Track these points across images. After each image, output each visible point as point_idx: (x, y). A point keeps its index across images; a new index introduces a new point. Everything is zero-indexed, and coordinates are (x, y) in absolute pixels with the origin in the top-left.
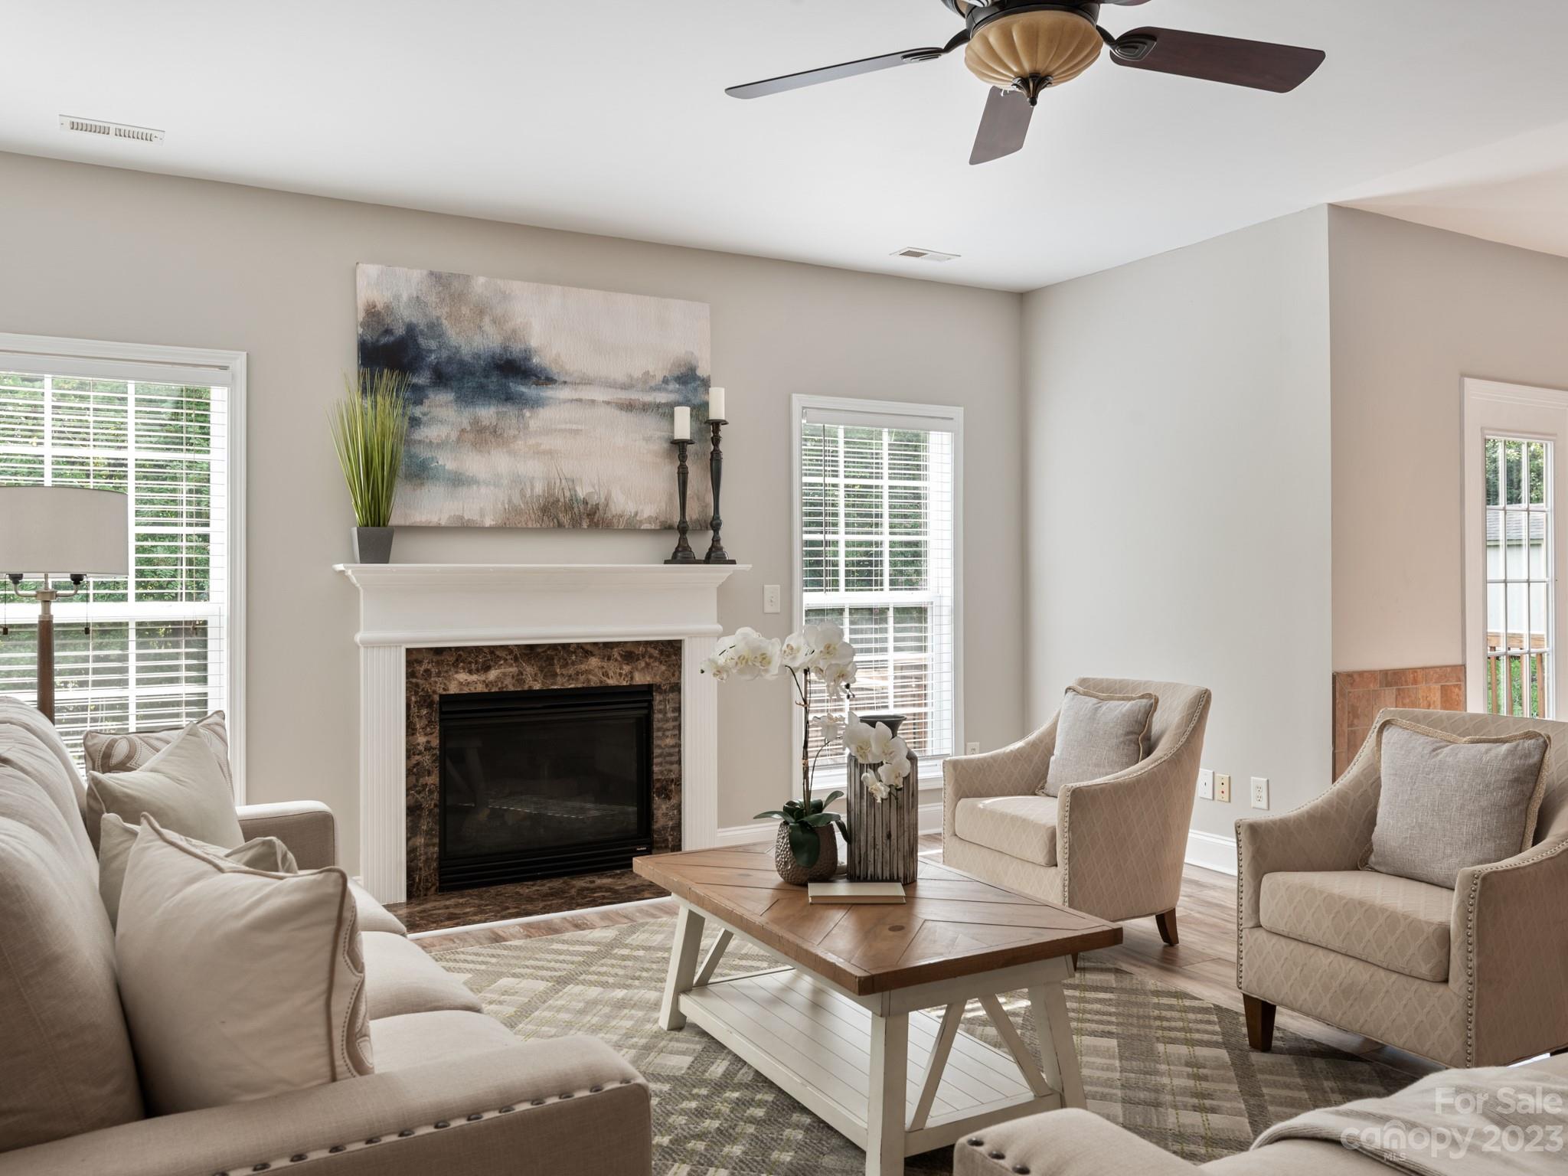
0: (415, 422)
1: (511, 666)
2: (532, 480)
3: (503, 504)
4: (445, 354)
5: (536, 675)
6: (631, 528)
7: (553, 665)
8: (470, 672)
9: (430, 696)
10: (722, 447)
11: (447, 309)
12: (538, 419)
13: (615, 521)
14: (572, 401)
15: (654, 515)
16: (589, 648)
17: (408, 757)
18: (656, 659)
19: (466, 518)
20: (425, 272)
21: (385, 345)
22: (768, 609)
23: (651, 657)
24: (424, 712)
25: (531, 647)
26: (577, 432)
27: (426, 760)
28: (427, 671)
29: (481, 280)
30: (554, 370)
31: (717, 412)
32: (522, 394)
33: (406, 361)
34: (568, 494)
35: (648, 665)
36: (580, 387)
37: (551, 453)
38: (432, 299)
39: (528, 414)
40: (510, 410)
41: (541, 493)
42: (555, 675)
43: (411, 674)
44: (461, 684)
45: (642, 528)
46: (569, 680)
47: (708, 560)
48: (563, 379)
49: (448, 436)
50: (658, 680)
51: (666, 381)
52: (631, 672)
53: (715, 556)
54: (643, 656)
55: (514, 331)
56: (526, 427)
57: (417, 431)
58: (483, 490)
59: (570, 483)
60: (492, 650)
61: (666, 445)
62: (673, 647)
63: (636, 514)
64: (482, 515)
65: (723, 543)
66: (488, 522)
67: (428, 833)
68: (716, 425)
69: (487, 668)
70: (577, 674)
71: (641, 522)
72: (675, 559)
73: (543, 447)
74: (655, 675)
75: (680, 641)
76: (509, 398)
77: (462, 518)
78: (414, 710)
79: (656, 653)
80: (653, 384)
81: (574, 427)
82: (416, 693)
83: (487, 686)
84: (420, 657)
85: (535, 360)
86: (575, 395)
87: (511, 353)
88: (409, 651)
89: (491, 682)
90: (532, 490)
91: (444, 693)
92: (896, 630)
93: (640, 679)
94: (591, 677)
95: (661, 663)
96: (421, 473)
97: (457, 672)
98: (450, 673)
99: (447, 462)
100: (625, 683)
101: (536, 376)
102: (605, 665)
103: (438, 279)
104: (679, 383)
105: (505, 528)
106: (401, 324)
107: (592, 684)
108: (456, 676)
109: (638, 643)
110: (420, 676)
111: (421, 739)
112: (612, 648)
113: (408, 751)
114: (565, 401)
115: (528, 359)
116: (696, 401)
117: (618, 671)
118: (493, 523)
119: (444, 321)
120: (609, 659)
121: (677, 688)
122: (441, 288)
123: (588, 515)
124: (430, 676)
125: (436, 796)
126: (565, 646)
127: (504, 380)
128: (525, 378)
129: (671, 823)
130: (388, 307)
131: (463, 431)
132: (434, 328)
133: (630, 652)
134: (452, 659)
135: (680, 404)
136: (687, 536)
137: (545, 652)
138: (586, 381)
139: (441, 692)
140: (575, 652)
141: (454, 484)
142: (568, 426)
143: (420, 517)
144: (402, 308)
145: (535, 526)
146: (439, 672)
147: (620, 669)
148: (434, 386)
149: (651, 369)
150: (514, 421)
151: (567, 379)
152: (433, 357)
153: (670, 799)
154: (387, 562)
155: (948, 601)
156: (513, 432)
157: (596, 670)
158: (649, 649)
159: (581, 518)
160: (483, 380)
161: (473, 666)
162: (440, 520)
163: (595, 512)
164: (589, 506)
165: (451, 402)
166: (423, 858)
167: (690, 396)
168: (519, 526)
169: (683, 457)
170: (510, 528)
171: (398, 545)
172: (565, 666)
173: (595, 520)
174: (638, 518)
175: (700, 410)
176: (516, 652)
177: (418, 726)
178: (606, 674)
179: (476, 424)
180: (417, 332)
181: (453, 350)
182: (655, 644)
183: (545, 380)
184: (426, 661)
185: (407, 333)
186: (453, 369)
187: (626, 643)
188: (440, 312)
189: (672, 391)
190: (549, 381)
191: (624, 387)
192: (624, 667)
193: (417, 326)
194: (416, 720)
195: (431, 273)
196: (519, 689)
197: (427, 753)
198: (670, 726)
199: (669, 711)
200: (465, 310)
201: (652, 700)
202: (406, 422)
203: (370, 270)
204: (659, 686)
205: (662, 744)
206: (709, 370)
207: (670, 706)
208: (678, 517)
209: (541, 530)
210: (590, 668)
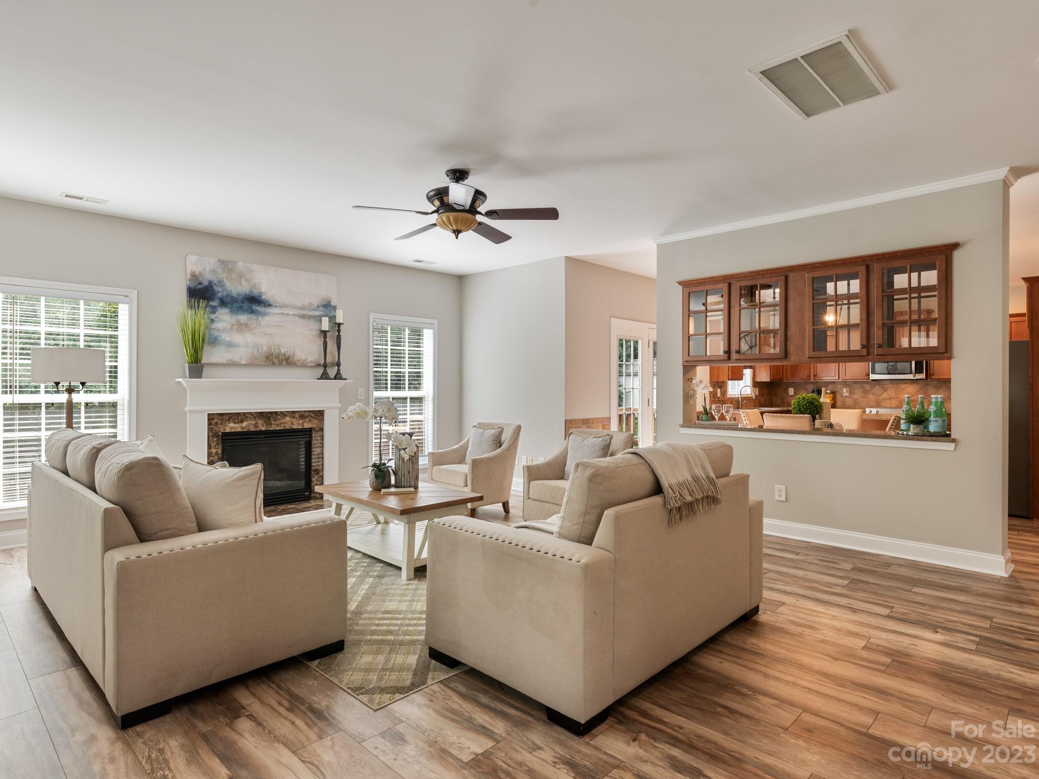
0: (212, 321)
1: (253, 420)
2: (262, 346)
3: (250, 355)
4: (225, 293)
5: (263, 424)
6: (304, 365)
7: (270, 420)
8: (235, 423)
9: (218, 433)
10: (341, 333)
11: (226, 275)
12: (264, 321)
13: (297, 362)
14: (279, 314)
15: (313, 360)
16: (286, 413)
17: (208, 458)
18: (313, 418)
20: (217, 260)
21: (199, 289)
22: (360, 398)
23: (311, 417)
24: (215, 439)
25: (262, 413)
28: (216, 423)
29: (241, 264)
30: (272, 301)
31: (339, 320)
32: (258, 311)
33: (209, 296)
34: (277, 351)
35: (310, 420)
36: (282, 308)
38: (220, 270)
39: (260, 319)
40: (252, 316)
41: (266, 351)
42: (271, 424)
43: (209, 424)
44: (231, 428)
46: (277, 426)
47: (335, 378)
48: (275, 305)
49: (226, 327)
50: (314, 426)
51: (318, 307)
52: (303, 423)
53: (338, 376)
54: (308, 417)
55: (255, 285)
56: (260, 324)
58: (241, 349)
60: (244, 414)
61: (318, 332)
62: (320, 413)
63: (306, 360)
64: (241, 359)
65: (341, 372)
66: (243, 362)
68: (339, 325)
69: (242, 422)
70: (281, 423)
71: (308, 363)
72: (321, 378)
73: (267, 332)
74: (313, 424)
75: (323, 411)
76: (252, 312)
77: (232, 360)
78: (211, 438)
79: (313, 415)
80: (313, 308)
81: (280, 324)
82: (212, 432)
83: (242, 429)
84: (213, 417)
85: (264, 297)
86: (281, 312)
87: (253, 293)
88: (209, 415)
89: (244, 427)
90: (262, 349)
91: (224, 432)
92: (411, 406)
93: (307, 426)
94: (286, 425)
95: (315, 419)
96: (214, 341)
97: (229, 423)
98: (227, 423)
99: (226, 337)
100: (300, 427)
101: (264, 303)
102: (292, 420)
103: (222, 262)
104: (324, 308)
105: (251, 364)
106: (206, 280)
107: (287, 428)
108: (229, 425)
109: (306, 411)
110: (214, 425)
111: (214, 451)
112: (295, 413)
113: (208, 455)
114: (276, 314)
115: (260, 296)
116: (331, 315)
117: (298, 422)
118: (246, 363)
119: (225, 280)
120: (294, 418)
121: (322, 430)
122: (223, 266)
123: (286, 360)
124: (218, 425)
126: (276, 413)
127: (250, 305)
128: (259, 304)
130: (200, 273)
131: (233, 325)
132: (220, 282)
133: (303, 415)
134: (227, 418)
135: (324, 316)
136: (327, 369)
137: (267, 415)
138: (285, 306)
139: (222, 431)
140: (279, 415)
142: (278, 324)
143: (215, 359)
144: (206, 274)
146: (222, 423)
148: (220, 306)
149: (312, 302)
150: (255, 321)
151: (277, 305)
152: (220, 294)
153: (319, 474)
154: (201, 378)
155: (431, 395)
156: (254, 326)
157: (288, 422)
158: (310, 414)
159: (283, 361)
160: (242, 305)
161: (236, 421)
163: (288, 359)
165: (227, 313)
167: (328, 313)
168: (256, 364)
169: (325, 337)
171: (206, 371)
172: (275, 420)
173: (289, 361)
174: (306, 361)
175: (332, 318)
176: (255, 415)
177: (212, 445)
178: (292, 424)
179: (238, 322)
180: (213, 284)
181: (229, 292)
182: (313, 412)
183: (268, 305)
184: (216, 419)
185: (209, 284)
186: (228, 299)
187: (301, 411)
188: (223, 276)
189: (320, 311)
190: (270, 305)
191: (301, 309)
192: (300, 421)
193: (212, 281)
194: (212, 443)
195: (219, 260)
196: (256, 430)
197: (216, 456)
198: (319, 444)
199: (319, 438)
200: (234, 276)
201: (311, 434)
202: (209, 321)
203: (192, 258)
204: (315, 428)
205: (316, 452)
206: (338, 303)
207: (319, 436)
208: (323, 361)
209: (266, 366)
210: (286, 421)
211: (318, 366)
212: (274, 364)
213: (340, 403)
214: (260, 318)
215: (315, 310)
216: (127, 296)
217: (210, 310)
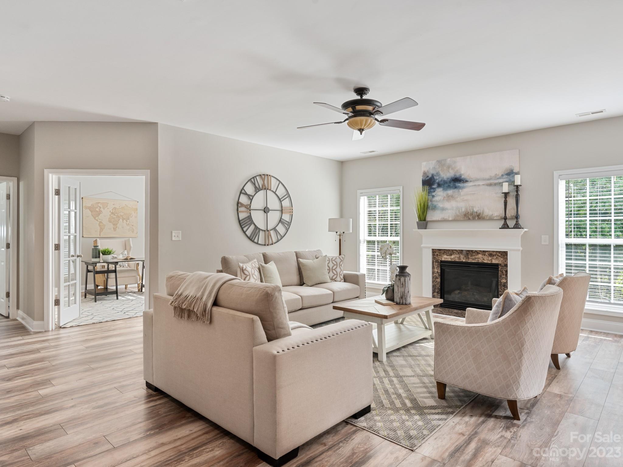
0: (433, 196)
1: (457, 255)
2: (462, 208)
3: (454, 214)
4: (440, 179)
5: (464, 258)
6: (491, 219)
7: (468, 255)
8: (447, 255)
9: (438, 260)
10: (519, 193)
11: (441, 169)
12: (463, 192)
13: (486, 217)
14: (473, 186)
15: (498, 215)
16: (479, 252)
17: (433, 274)
18: (500, 256)
20: (436, 161)
21: (427, 180)
22: (543, 243)
23: (498, 255)
24: (437, 264)
25: (463, 251)
27: (437, 275)
28: (437, 254)
29: (449, 159)
30: (468, 179)
31: (518, 182)
32: (459, 186)
33: (431, 183)
34: (471, 210)
35: (497, 258)
36: (475, 182)
37: (467, 200)
38: (438, 167)
40: (456, 190)
41: (464, 211)
42: (469, 258)
43: (433, 255)
44: (445, 258)
45: (494, 219)
46: (473, 260)
47: (514, 228)
48: (470, 180)
49: (441, 198)
50: (500, 262)
51: (502, 175)
52: (491, 260)
53: (517, 226)
54: (495, 255)
55: (457, 170)
56: (460, 194)
57: (434, 199)
58: (449, 211)
59: (472, 208)
60: (452, 250)
61: (500, 195)
62: (505, 253)
63: (492, 215)
64: (449, 217)
65: (520, 223)
66: (450, 219)
67: (438, 292)
68: (517, 186)
69: (451, 255)
70: (475, 258)
71: (494, 217)
72: (503, 228)
73: (464, 199)
74: (499, 261)
75: (507, 252)
76: (456, 187)
77: (444, 218)
78: (434, 263)
79: (500, 255)
81: (473, 193)
82: (435, 259)
83: (451, 259)
84: (436, 251)
85: (463, 177)
86: (474, 184)
87: (456, 176)
88: (433, 249)
90: (462, 210)
91: (441, 260)
93: (494, 262)
94: (479, 260)
95: (501, 257)
96: (434, 208)
98: (443, 255)
99: (440, 205)
100: (489, 262)
101: (463, 181)
102: (483, 257)
103: (439, 162)
104: (507, 176)
105: (455, 220)
106: (431, 174)
107: (480, 262)
108: (444, 256)
109: (494, 251)
111: (436, 270)
112: (486, 252)
113: (433, 272)
114: (471, 186)
115: (461, 177)
116: (513, 180)
117: (487, 259)
118: (452, 219)
119: (440, 172)
120: (485, 255)
121: (506, 265)
122: (439, 164)
123: (477, 216)
124: (438, 256)
125: (439, 284)
126: (472, 251)
127: (454, 183)
128: (460, 182)
130: (428, 171)
132: (438, 174)
133: (491, 254)
134: (443, 252)
135: (506, 182)
136: (507, 221)
137: (466, 252)
138: (477, 180)
140: (474, 253)
141: (442, 210)
143: (434, 218)
144: (431, 171)
145: (462, 219)
148: (438, 187)
149: (497, 173)
150: (457, 193)
151: (472, 180)
152: (437, 180)
154: (427, 229)
156: (457, 196)
157: (481, 258)
158: (497, 253)
159: (475, 217)
160: (449, 184)
161: (448, 254)
162: (439, 219)
163: (480, 215)
164: (478, 213)
165: (441, 191)
167: (510, 179)
168: (458, 219)
169: (506, 198)
170: (456, 220)
171: (429, 225)
172: (472, 256)
173: (480, 217)
174: (493, 216)
175: (512, 183)
176: (459, 251)
178: (484, 259)
179: (447, 195)
180: (434, 175)
181: (442, 178)
182: (500, 252)
183: (465, 181)
184: (437, 252)
185: (432, 176)
186: (442, 182)
187: (490, 251)
188: (439, 170)
189: (504, 178)
190: (467, 181)
192: (489, 258)
193: (434, 174)
194: (435, 266)
195: (437, 161)
196: (459, 261)
198: (504, 276)
199: (504, 272)
200: (445, 168)
201: (498, 268)
202: (431, 197)
203: (424, 164)
204: (501, 264)
205: (502, 281)
206: (518, 169)
207: (504, 271)
208: (504, 215)
209: (464, 220)
210: (479, 257)
211: (502, 219)
212: (469, 219)
213: (522, 246)
214: (461, 191)
215: (498, 179)
216: (399, 190)
217: (432, 190)
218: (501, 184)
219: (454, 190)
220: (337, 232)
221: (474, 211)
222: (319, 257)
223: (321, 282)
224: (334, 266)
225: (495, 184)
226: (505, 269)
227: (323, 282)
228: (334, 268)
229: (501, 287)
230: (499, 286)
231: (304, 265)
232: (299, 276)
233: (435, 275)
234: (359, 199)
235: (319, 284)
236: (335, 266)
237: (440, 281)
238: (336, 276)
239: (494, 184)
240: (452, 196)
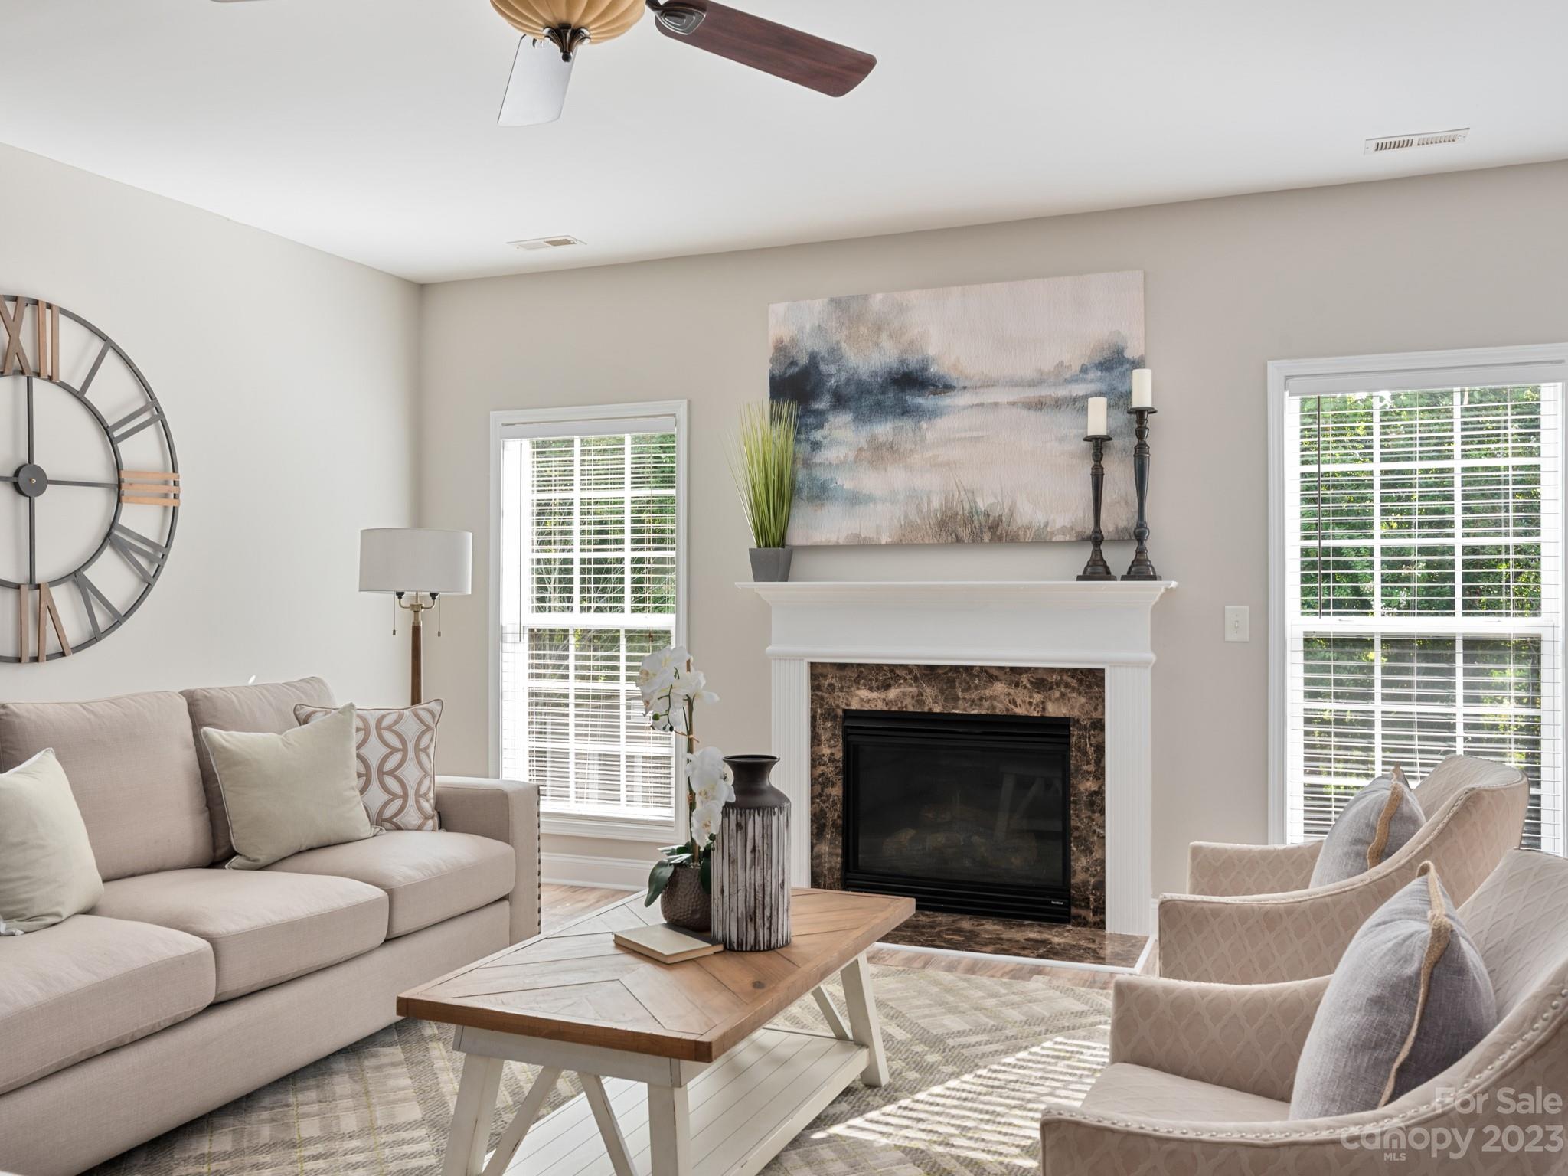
0: (816, 446)
1: (911, 685)
2: (929, 495)
3: (899, 520)
4: (843, 377)
5: (936, 697)
6: (1041, 540)
7: (954, 688)
8: (871, 689)
9: (834, 710)
10: (1148, 441)
11: (846, 333)
12: (934, 430)
13: (1021, 533)
14: (972, 406)
16: (995, 673)
17: (813, 766)
18: (1073, 689)
19: (863, 536)
20: (826, 300)
21: (791, 376)
22: (1231, 636)
23: (1067, 686)
24: (829, 724)
25: (932, 668)
26: (978, 439)
27: (830, 770)
28: (831, 685)
29: (879, 296)
30: (953, 377)
31: (1142, 398)
32: (918, 407)
33: (808, 388)
34: (967, 506)
35: (1063, 695)
36: (982, 390)
37: (948, 464)
38: (833, 324)
40: (906, 423)
41: (938, 507)
42: (956, 699)
43: (815, 687)
44: (862, 700)
45: (1054, 540)
46: (971, 705)
47: (1129, 576)
48: (962, 384)
49: (846, 456)
50: (1076, 713)
51: (1084, 370)
52: (1043, 702)
53: (1140, 570)
54: (1058, 685)
55: (911, 342)
56: (923, 439)
57: (818, 455)
58: (880, 507)
59: (970, 495)
60: (892, 668)
61: (1080, 444)
62: (1095, 676)
63: (1046, 525)
64: (878, 533)
65: (1148, 556)
66: (885, 539)
67: (832, 842)
68: (1141, 414)
69: (887, 687)
70: (981, 699)
71: (1052, 533)
72: (1089, 575)
73: (940, 459)
74: (1073, 708)
75: (1103, 671)
76: (905, 411)
77: (859, 536)
78: (820, 721)
79: (1073, 682)
80: (1067, 376)
81: (975, 434)
82: (821, 706)
83: (887, 704)
84: (824, 671)
85: (933, 369)
86: (977, 401)
87: (908, 365)
88: (813, 665)
89: (891, 701)
90: (929, 503)
91: (847, 708)
93: (1053, 710)
94: (996, 703)
95: (1080, 693)
96: (821, 494)
97: (858, 689)
98: (853, 689)
99: (845, 482)
100: (1035, 714)
101: (933, 385)
102: (1012, 691)
103: (839, 304)
104: (1102, 371)
105: (901, 545)
106: (805, 354)
107: (998, 712)
108: (858, 692)
109: (1052, 670)
110: (825, 690)
111: (825, 751)
112: (1020, 674)
113: (813, 760)
114: (965, 408)
115: (925, 369)
116: (1123, 389)
117: (1028, 699)
118: (889, 540)
119: (844, 345)
120: (1017, 685)
121: (1099, 725)
122: (840, 313)
123: (990, 528)
124: (833, 690)
125: (839, 807)
126: (968, 669)
127: (900, 394)
128: (923, 389)
129: (1092, 880)
130: (793, 340)
131: (861, 450)
132: (835, 353)
133: (1042, 680)
134: (854, 675)
135: (1100, 394)
136: (1102, 547)
137: (945, 673)
138: (988, 384)
139: (844, 706)
140: (978, 676)
141: (851, 503)
142: (969, 434)
143: (820, 537)
144: (805, 339)
145: (931, 542)
146: (842, 687)
147: (1030, 697)
148: (834, 409)
149: (1066, 358)
150: (911, 434)
151: (968, 384)
152: (833, 380)
153: (1091, 853)
154: (787, 580)
156: (909, 446)
157: (1002, 697)
158: (1064, 678)
159: (982, 532)
160: (881, 397)
161: (874, 684)
162: (838, 538)
163: (998, 525)
164: (991, 518)
165: (849, 423)
166: (827, 865)
167: (1117, 383)
168: (916, 542)
169: (1098, 456)
170: (906, 545)
171: (799, 563)
172: (968, 689)
173: (998, 533)
174: (1048, 529)
175: (1120, 399)
176: (916, 671)
177: (823, 738)
178: (1013, 702)
179: (872, 440)
180: (819, 357)
181: (852, 371)
182: (1074, 672)
183: (942, 386)
184: (830, 676)
185: (810, 361)
186: (851, 389)
187: (1037, 669)
188: (839, 336)
189: (1092, 381)
190: (948, 388)
191: (1032, 384)
192: (1035, 696)
193: (819, 353)
194: (821, 732)
195: (832, 300)
196: (919, 711)
197: (831, 765)
198: (1091, 768)
199: (1090, 750)
200: (863, 330)
201: (1069, 736)
202: (809, 447)
203: (779, 308)
204: (1078, 720)
205: (1082, 788)
206: (1142, 348)
207: (1091, 745)
208: (1091, 526)
209: (939, 546)
210: (996, 693)
211: (1083, 540)
212: (959, 540)
213: (1154, 650)
214: (924, 425)
215: (1067, 381)
216: (674, 415)
217: (810, 420)
218: (1079, 405)
219: (899, 423)
220: (400, 595)
221: (976, 507)
222: (313, 713)
223: (325, 840)
224: (391, 754)
225: (1056, 402)
226: (1094, 741)
227: (332, 842)
228: (389, 765)
229: (1080, 810)
230: (1072, 806)
231: (231, 759)
232: (207, 814)
233: (821, 769)
234: (500, 448)
235: (311, 849)
236: (397, 757)
237: (841, 797)
238: (398, 803)
239: (1053, 403)
240: (892, 447)
